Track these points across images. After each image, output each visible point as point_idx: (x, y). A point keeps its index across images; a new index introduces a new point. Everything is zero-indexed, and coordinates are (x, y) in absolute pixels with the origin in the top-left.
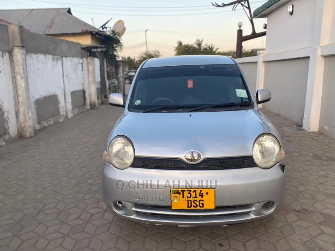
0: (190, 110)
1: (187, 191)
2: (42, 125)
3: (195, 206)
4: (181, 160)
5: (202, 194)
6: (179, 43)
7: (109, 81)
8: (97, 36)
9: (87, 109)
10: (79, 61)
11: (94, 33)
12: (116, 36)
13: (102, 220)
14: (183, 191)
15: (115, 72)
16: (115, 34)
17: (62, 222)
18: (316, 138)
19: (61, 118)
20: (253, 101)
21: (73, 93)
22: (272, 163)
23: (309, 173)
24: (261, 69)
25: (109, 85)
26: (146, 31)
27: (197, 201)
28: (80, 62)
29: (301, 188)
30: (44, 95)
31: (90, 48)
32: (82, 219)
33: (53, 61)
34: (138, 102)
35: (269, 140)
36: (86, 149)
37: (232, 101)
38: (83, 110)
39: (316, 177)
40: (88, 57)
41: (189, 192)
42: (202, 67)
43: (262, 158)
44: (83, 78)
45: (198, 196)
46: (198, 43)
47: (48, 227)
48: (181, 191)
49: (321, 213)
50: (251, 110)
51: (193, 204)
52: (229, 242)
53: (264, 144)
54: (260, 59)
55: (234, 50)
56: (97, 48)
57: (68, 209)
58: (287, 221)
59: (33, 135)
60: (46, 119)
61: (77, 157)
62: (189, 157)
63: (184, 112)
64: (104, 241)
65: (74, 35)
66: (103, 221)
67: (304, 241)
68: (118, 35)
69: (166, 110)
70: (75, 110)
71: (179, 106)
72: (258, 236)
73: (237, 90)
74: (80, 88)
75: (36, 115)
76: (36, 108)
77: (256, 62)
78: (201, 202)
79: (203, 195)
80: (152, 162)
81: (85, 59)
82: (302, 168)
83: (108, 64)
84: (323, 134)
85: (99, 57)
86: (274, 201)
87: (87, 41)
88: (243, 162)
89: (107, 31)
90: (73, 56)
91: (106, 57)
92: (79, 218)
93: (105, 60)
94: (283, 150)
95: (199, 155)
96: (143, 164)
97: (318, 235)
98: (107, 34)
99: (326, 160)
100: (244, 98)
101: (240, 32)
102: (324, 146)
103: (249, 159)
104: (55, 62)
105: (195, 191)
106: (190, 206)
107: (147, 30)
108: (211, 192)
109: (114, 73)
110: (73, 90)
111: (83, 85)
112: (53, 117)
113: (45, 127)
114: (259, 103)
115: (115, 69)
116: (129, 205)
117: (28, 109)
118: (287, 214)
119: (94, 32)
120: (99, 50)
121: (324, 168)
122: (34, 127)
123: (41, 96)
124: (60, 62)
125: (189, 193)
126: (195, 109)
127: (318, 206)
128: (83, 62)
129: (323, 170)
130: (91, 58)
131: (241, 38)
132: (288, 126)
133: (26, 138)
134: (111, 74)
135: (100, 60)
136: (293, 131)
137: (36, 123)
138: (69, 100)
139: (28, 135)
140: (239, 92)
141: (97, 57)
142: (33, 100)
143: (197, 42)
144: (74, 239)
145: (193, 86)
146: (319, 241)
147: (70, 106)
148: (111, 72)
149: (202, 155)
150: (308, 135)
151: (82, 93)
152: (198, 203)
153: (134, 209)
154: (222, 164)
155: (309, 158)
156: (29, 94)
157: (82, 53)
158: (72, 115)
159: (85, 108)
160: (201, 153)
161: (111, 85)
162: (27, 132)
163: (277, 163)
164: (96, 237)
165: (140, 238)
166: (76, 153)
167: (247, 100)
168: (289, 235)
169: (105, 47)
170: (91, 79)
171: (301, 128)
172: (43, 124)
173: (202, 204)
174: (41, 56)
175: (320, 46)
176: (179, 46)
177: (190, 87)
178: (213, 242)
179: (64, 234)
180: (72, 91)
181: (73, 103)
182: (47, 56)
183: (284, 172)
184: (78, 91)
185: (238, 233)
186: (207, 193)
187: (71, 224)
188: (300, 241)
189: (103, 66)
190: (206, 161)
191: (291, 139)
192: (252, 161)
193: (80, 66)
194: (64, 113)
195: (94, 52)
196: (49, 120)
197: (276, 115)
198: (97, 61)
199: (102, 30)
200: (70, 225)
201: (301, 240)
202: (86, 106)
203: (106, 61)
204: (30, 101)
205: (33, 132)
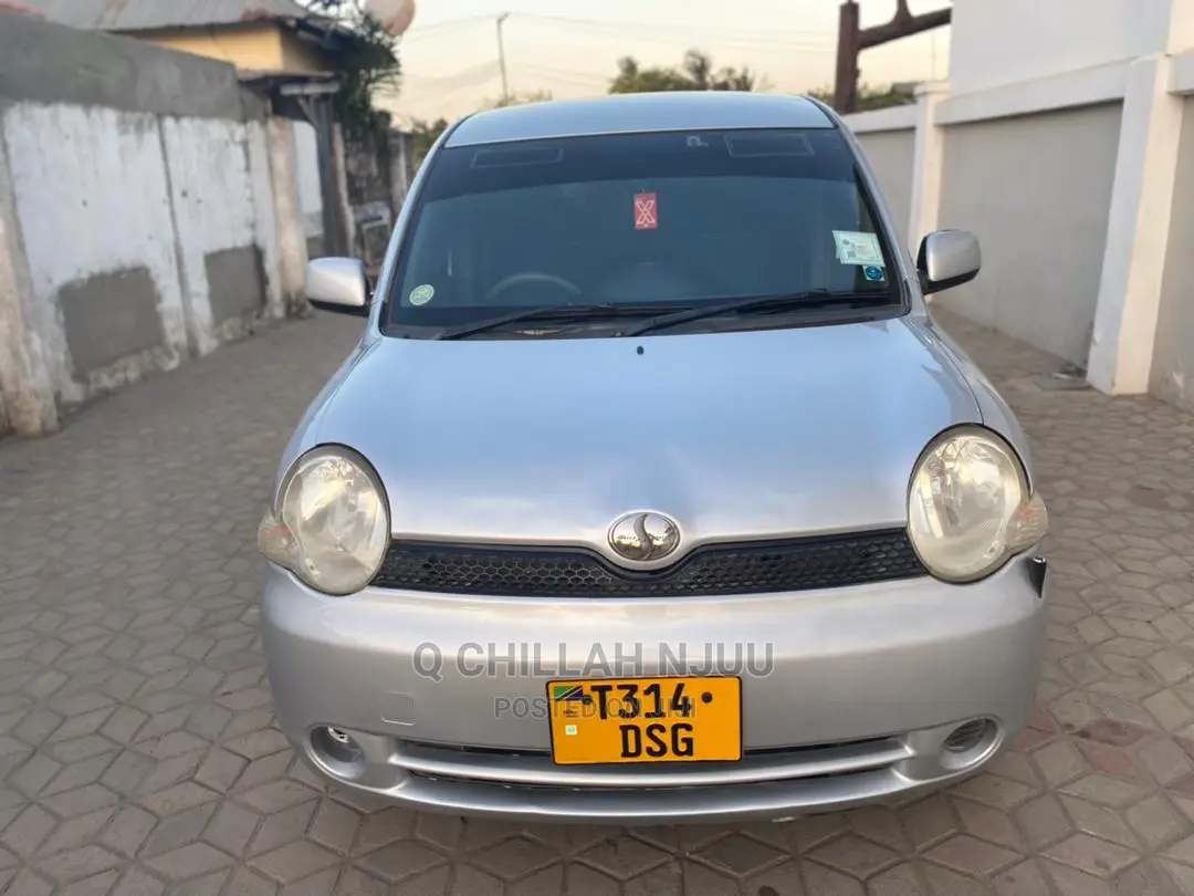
0: (641, 325)
1: (620, 687)
2: (92, 387)
3: (657, 748)
4: (592, 554)
5: (685, 699)
6: (625, 66)
7: (355, 211)
8: (303, 34)
9: (272, 318)
10: (232, 135)
11: (292, 23)
12: (379, 35)
13: (283, 783)
14: (602, 690)
15: (379, 174)
16: (375, 27)
17: (122, 797)
18: (1140, 419)
19: (171, 357)
20: (906, 282)
21: (214, 260)
22: (986, 558)
23: (1120, 566)
24: (930, 151)
25: (358, 226)
26: (500, 21)
27: (662, 729)
28: (238, 137)
29: (1093, 631)
30: (96, 269)
31: (271, 83)
32: (201, 785)
33: (124, 132)
34: (422, 295)
35: (978, 454)
36: (254, 480)
37: (819, 282)
38: (256, 323)
39: (1146, 582)
40: (266, 115)
41: (627, 691)
42: (694, 141)
43: (946, 532)
44: (251, 200)
45: (665, 707)
46: (694, 63)
47: (59, 819)
48: (594, 688)
49: (1176, 740)
50: (896, 320)
51: (646, 742)
52: (802, 878)
53: (956, 470)
54: (925, 116)
55: (827, 86)
56: (302, 80)
57: (152, 738)
58: (1042, 778)
59: (53, 424)
60: (107, 362)
61: (214, 510)
62: (630, 537)
63: (614, 336)
64: (283, 881)
65: (213, 30)
66: (287, 788)
67: (1114, 868)
68: (386, 31)
69: (540, 329)
70: (225, 326)
71: (593, 309)
72: (924, 851)
73: (841, 237)
74: (242, 239)
75: (64, 346)
76: (62, 317)
77: (911, 130)
78: (682, 733)
79: (690, 702)
80: (465, 565)
81: (255, 125)
82: (1093, 544)
83: (349, 144)
84: (1164, 402)
85: (311, 115)
86: (994, 716)
87: (263, 56)
88: (867, 555)
89: (342, 15)
90: (206, 113)
91: (340, 119)
92: (191, 779)
93: (337, 128)
94: (1037, 499)
95: (672, 531)
96: (424, 574)
97: (1170, 842)
98: (342, 27)
99: (1183, 511)
100: (869, 270)
101: (850, 13)
102: (1172, 449)
103: (892, 544)
104: (131, 138)
105: (655, 689)
106: (632, 749)
107: (506, 15)
108: (727, 691)
109: (375, 180)
110: (215, 247)
111: (253, 226)
112: (137, 351)
113: (106, 394)
114: (930, 287)
115: (379, 166)
116: (373, 745)
117: (28, 327)
118: (1040, 748)
119: (291, 17)
120: (313, 90)
121: (1179, 541)
122: (58, 396)
123: (79, 271)
124: (152, 138)
125: (629, 698)
126: (660, 319)
127: (1165, 708)
128: (250, 137)
129: (1173, 552)
130: (279, 119)
131: (854, 39)
132: (1032, 374)
133: (27, 438)
134: (364, 184)
135: (318, 130)
136: (1050, 394)
137: (66, 378)
138: (199, 284)
139: (35, 424)
140: (846, 243)
141: (305, 118)
142: (46, 290)
143: (691, 59)
144: (158, 876)
145: (658, 221)
146: (1175, 868)
147: (202, 310)
148: (364, 173)
149: (684, 530)
150: (1111, 407)
151: (250, 260)
152: (666, 738)
153: (395, 760)
154: (773, 565)
155: (1118, 503)
156: (26, 265)
157: (242, 101)
158: (214, 343)
159: (266, 314)
160: (679, 520)
161: (366, 226)
162: (29, 412)
163: (1013, 555)
164: (250, 863)
165: (436, 867)
166: (214, 495)
167: (883, 279)
168: (1050, 845)
169: (337, 78)
170: (284, 202)
171: (1080, 379)
172: (98, 380)
173: (684, 740)
174: (71, 116)
175: (1168, 56)
176: (627, 78)
177: (646, 226)
178: (736, 879)
179: (121, 855)
180: (209, 251)
181: (215, 298)
182: (95, 113)
183: (1043, 593)
184: (234, 251)
185: (841, 837)
186: (707, 698)
187: (155, 803)
188: (1099, 872)
189: (332, 152)
190: (706, 554)
191: (1047, 423)
192: (905, 553)
193: (239, 151)
194: (181, 338)
195: (293, 98)
196: (121, 363)
197: (985, 329)
198: (304, 135)
199: (322, 12)
200: (151, 812)
201: (1098, 863)
202: (267, 308)
203: (344, 134)
204: (32, 294)
205: (54, 414)
